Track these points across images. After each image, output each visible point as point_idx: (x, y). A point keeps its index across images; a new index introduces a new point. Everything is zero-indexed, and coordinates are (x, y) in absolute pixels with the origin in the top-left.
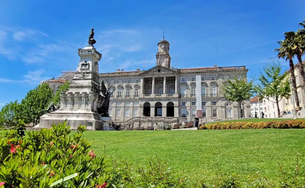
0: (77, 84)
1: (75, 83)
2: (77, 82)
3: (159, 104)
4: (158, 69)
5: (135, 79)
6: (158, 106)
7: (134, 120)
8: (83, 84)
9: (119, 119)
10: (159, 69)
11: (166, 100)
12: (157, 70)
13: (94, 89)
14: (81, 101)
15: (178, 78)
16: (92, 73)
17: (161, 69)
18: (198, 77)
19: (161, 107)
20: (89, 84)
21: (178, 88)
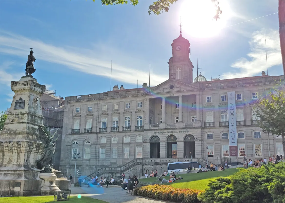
0: (9, 130)
1: (7, 129)
2: (10, 128)
3: (172, 138)
4: (170, 85)
5: (137, 101)
6: (171, 141)
7: (135, 164)
8: (17, 130)
9: (115, 161)
10: (172, 84)
11: (182, 132)
12: (169, 87)
13: (32, 136)
14: (13, 153)
15: (201, 97)
16: (28, 114)
17: (174, 85)
18: (231, 95)
19: (176, 143)
20: (24, 129)
21: (201, 113)
